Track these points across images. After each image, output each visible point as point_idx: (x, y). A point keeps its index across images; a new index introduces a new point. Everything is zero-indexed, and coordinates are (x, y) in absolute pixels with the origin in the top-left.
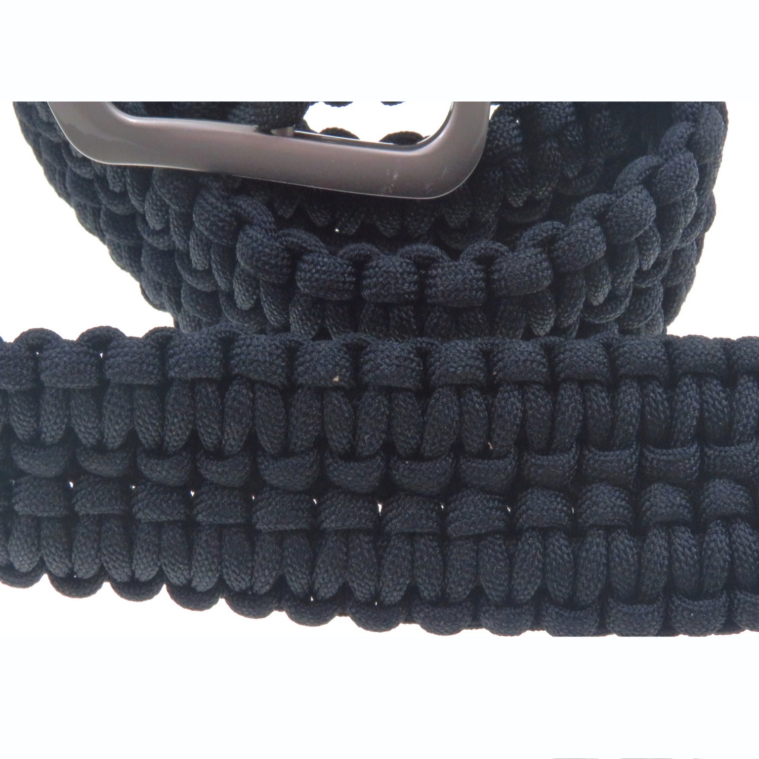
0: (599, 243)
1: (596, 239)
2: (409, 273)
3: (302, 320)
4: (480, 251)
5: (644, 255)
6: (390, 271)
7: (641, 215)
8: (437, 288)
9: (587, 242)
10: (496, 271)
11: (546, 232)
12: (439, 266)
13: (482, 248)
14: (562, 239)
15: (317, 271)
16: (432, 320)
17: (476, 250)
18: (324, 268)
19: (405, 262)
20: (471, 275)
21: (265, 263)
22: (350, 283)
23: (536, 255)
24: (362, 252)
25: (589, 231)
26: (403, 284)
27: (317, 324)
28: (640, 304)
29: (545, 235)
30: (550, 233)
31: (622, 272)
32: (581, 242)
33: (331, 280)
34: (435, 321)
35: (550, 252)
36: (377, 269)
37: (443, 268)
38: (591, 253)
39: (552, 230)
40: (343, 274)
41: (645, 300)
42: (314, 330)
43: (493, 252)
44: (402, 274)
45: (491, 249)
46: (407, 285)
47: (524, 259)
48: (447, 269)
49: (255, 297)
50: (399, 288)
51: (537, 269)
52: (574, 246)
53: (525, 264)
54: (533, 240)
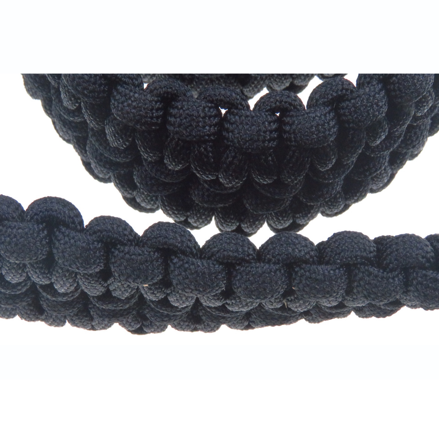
0: (381, 107)
1: (380, 104)
2: (210, 117)
3: (115, 136)
4: (275, 103)
5: (420, 110)
6: (193, 115)
8: (234, 134)
9: (372, 106)
10: (288, 123)
11: (337, 92)
12: (237, 114)
13: (277, 101)
14: (350, 101)
15: (129, 105)
16: (228, 157)
17: (272, 102)
18: (134, 104)
19: (207, 106)
20: (265, 127)
21: (85, 88)
22: (157, 117)
23: (325, 115)
24: (169, 90)
25: (374, 96)
26: (204, 127)
27: (128, 141)
29: (335, 94)
30: (340, 93)
32: (366, 106)
33: (140, 115)
34: (230, 159)
35: (336, 110)
36: (181, 111)
37: (240, 117)
38: (374, 116)
39: (341, 91)
40: (152, 110)
42: (125, 144)
43: (287, 105)
44: (204, 118)
45: (286, 102)
46: (207, 128)
47: (314, 118)
48: (243, 118)
50: (200, 131)
51: (325, 129)
52: (360, 109)
53: (314, 123)
54: (324, 98)
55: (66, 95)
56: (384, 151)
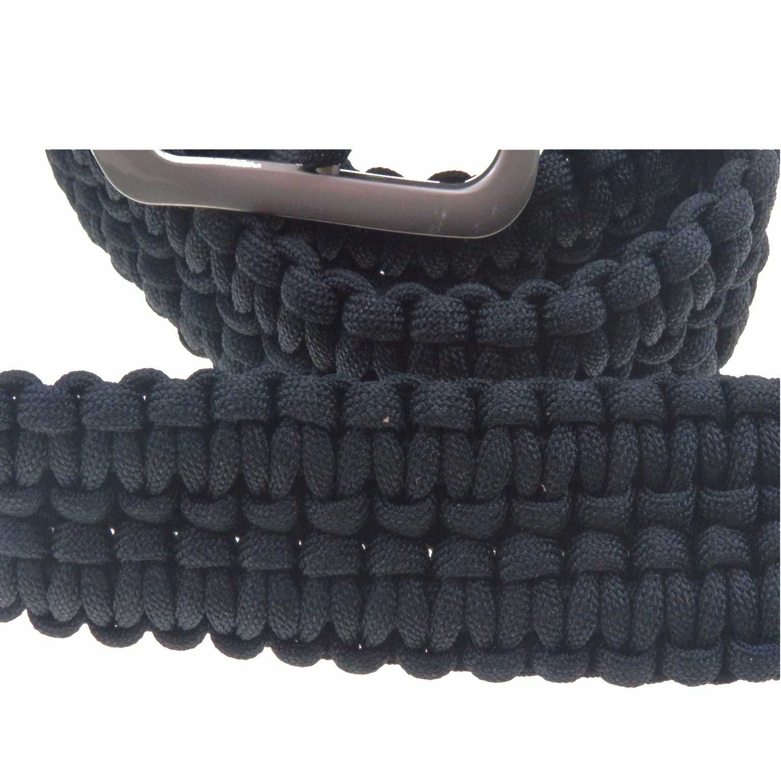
0: (653, 282)
1: (651, 277)
2: (459, 313)
3: (349, 362)
4: (532, 290)
5: (699, 294)
6: (440, 311)
7: (696, 253)
8: (488, 327)
9: (641, 280)
10: (548, 310)
11: (600, 271)
12: (489, 306)
13: (534, 287)
14: (616, 277)
15: (365, 312)
16: (483, 360)
17: (528, 289)
18: (372, 308)
19: (455, 301)
20: (523, 314)
21: (312, 304)
22: (399, 323)
23: (589, 294)
24: (411, 291)
25: (643, 269)
26: (453, 324)
27: (364, 366)
28: (694, 346)
29: (598, 273)
30: (604, 271)
31: (677, 311)
32: (635, 280)
33: (379, 320)
34: (486, 361)
35: (603, 291)
36: (426, 309)
37: (493, 308)
38: (645, 291)
39: (605, 269)
40: (391, 314)
41: (700, 342)
42: (361, 372)
43: (545, 291)
44: (452, 313)
45: (543, 288)
46: (457, 325)
47: (577, 297)
48: (498, 308)
49: (300, 339)
50: (449, 328)
51: (591, 308)
52: (629, 284)
53: (579, 302)
54: (587, 278)
55: (287, 328)
56: (664, 354)
